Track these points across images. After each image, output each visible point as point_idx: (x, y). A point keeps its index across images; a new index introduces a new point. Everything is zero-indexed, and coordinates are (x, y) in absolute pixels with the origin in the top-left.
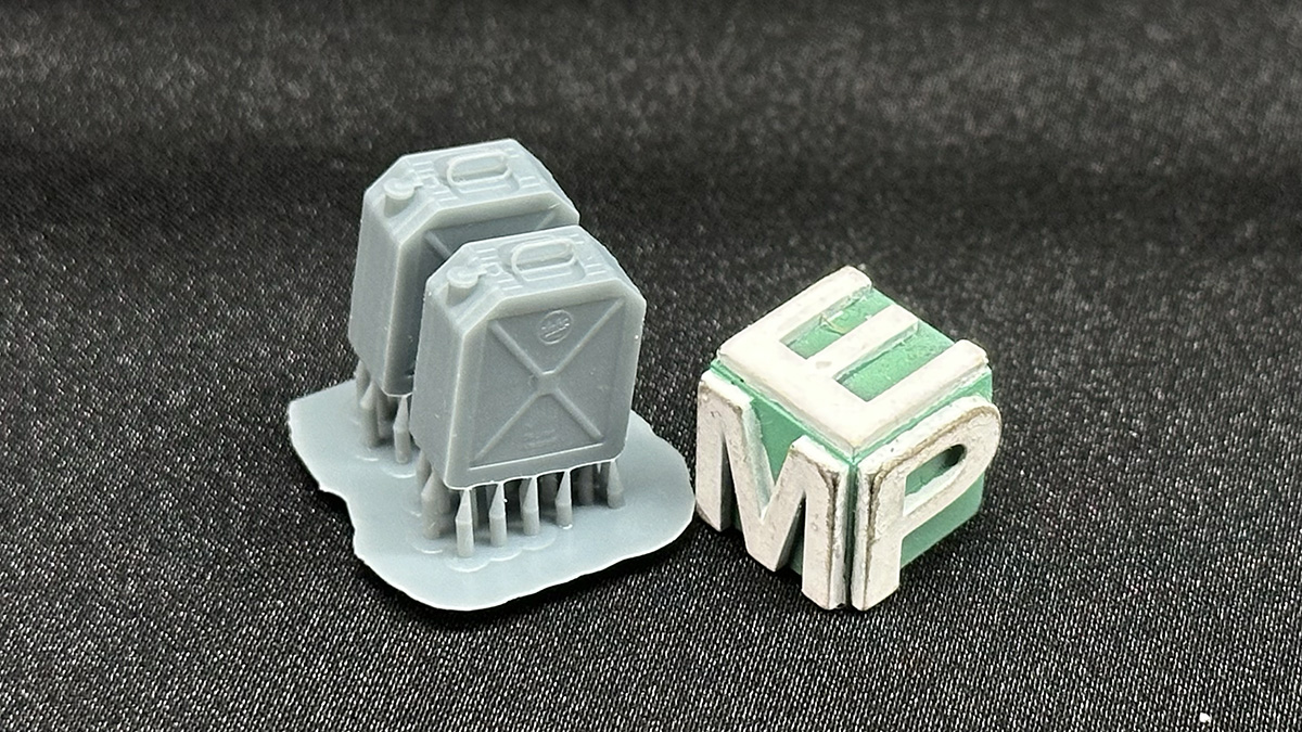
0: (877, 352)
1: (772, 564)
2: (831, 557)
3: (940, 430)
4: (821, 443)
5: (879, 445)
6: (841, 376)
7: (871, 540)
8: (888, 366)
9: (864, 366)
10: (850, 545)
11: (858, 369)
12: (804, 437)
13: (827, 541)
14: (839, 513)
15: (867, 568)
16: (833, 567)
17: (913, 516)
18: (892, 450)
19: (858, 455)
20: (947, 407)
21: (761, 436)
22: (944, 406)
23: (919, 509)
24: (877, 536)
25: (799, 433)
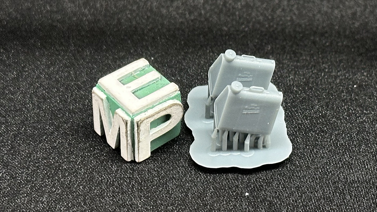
0: (146, 85)
1: (113, 146)
2: (127, 145)
3: (161, 109)
4: (124, 111)
5: (141, 113)
6: (134, 91)
7: (139, 142)
8: (149, 89)
9: (142, 88)
10: (133, 142)
11: (140, 90)
12: (120, 109)
13: (126, 141)
14: (129, 132)
15: (138, 150)
16: (128, 149)
17: (153, 135)
18: (145, 114)
19: (134, 115)
20: (165, 102)
21: (110, 108)
22: (163, 102)
23: (156, 133)
24: (141, 140)
25: (118, 107)
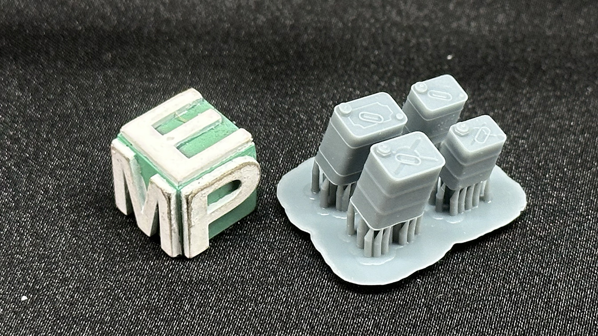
0: (199, 133)
1: (148, 232)
2: (171, 232)
5: (193, 180)
6: (178, 145)
7: (190, 226)
8: (204, 140)
9: (192, 139)
10: (181, 227)
12: (157, 174)
13: (168, 225)
14: (173, 212)
15: (189, 239)
16: (173, 237)
17: (213, 214)
18: (199, 183)
19: (181, 185)
20: (230, 162)
21: (141, 172)
24: (193, 224)
